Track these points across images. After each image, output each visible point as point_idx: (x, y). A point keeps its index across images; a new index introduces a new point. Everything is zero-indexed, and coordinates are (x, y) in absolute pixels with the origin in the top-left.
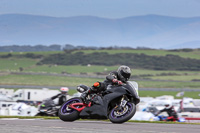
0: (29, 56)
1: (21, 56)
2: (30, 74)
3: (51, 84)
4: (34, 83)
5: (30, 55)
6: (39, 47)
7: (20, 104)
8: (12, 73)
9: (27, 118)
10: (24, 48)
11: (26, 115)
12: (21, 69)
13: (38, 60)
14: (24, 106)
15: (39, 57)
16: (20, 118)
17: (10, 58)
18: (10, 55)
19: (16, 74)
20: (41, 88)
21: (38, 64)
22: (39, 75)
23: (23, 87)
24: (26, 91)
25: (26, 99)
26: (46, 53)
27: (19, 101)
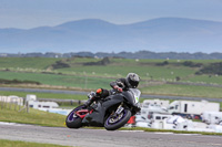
0: (187, 64)
1: (178, 64)
2: (188, 84)
3: (211, 95)
4: (191, 94)
5: (189, 63)
6: (199, 55)
7: (176, 117)
8: (168, 83)
9: (183, 132)
10: (182, 55)
11: (182, 129)
12: (178, 79)
13: (197, 69)
14: (180, 120)
15: (198, 65)
16: (175, 132)
17: (166, 66)
18: (166, 63)
19: (172, 83)
20: (200, 100)
21: (197, 73)
22: (198, 85)
23: (180, 98)
24: (183, 103)
25: (183, 111)
26: (206, 62)
27: (174, 114)
